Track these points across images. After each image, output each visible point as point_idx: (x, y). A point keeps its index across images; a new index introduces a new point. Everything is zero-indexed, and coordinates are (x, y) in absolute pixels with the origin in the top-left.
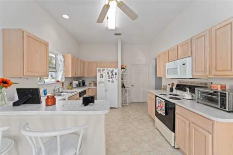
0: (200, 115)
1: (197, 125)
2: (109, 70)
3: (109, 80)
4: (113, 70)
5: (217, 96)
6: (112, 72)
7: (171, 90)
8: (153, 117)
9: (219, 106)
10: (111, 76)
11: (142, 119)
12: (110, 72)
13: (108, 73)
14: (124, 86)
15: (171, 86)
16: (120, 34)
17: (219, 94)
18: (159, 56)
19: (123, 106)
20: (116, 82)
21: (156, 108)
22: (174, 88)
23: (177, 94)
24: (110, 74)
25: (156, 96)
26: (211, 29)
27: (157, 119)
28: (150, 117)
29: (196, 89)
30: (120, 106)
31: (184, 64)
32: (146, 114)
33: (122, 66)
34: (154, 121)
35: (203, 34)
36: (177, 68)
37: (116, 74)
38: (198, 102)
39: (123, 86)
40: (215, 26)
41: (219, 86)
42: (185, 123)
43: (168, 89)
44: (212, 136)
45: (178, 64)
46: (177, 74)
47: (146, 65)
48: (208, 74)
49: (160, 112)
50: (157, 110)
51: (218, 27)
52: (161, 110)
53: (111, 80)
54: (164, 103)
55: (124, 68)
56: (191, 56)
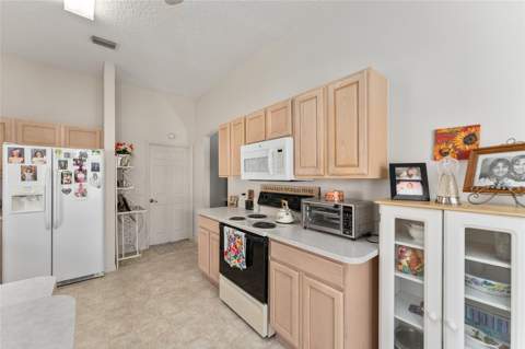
0: (323, 257)
1: (315, 278)
2: (68, 155)
3: (66, 187)
4: (83, 155)
5: (338, 212)
6: (79, 162)
7: (249, 205)
8: (213, 276)
9: (340, 232)
10: (73, 175)
11: (185, 289)
12: (71, 162)
13: (63, 165)
14: (126, 204)
15: (246, 198)
16: (112, 46)
17: (341, 209)
18: (224, 129)
19: (121, 264)
20: (94, 192)
21: (222, 254)
22: (255, 200)
23: (262, 213)
24: (72, 168)
25: (222, 225)
26: (327, 87)
27: (224, 282)
28: (205, 276)
29: (303, 201)
30: (112, 267)
31: (280, 151)
32: (192, 271)
33: (118, 145)
34: (216, 286)
35: (314, 94)
36: (267, 157)
37: (95, 168)
38: (305, 228)
39: (123, 205)
40: (334, 82)
41: (336, 194)
42: (291, 277)
43: (242, 205)
44: (344, 296)
45: (267, 150)
46: (267, 171)
47: (188, 148)
48: (322, 173)
49: (233, 263)
50: (226, 258)
51: (337, 86)
52: (235, 257)
53: (74, 186)
54: (244, 240)
55: (125, 152)
56: (293, 135)
